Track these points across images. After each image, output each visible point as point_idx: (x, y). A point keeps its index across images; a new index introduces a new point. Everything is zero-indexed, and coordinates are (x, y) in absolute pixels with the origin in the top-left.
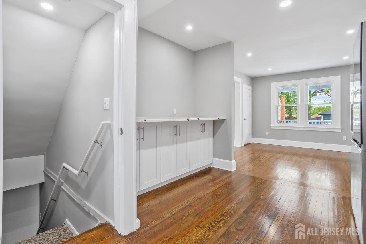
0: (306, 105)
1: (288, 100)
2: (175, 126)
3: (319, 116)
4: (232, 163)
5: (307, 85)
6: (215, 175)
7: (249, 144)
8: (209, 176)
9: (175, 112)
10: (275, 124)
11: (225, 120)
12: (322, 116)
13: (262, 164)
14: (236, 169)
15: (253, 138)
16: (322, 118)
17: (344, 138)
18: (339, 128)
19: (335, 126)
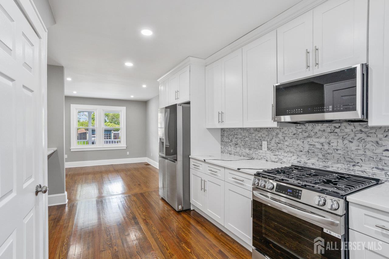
0: (103, 128)
5: (103, 111)
10: (75, 146)
14: (68, 200)
17: (128, 153)
18: (125, 146)
19: (123, 144)
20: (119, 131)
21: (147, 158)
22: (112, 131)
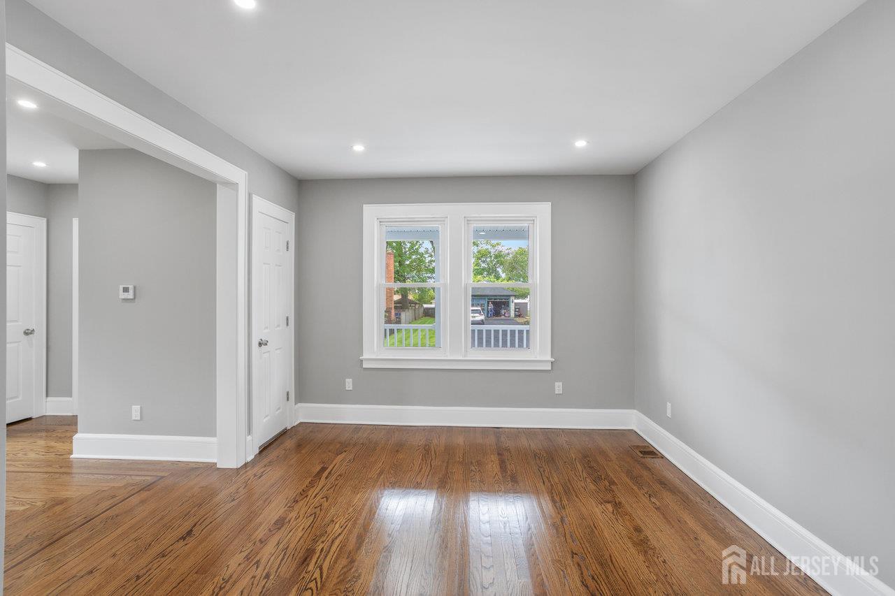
0: (466, 287)
7: (283, 433)
10: (374, 350)
15: (300, 405)
17: (558, 387)
18: (549, 358)
19: (539, 353)
20: (526, 297)
21: (635, 411)
22: (512, 298)
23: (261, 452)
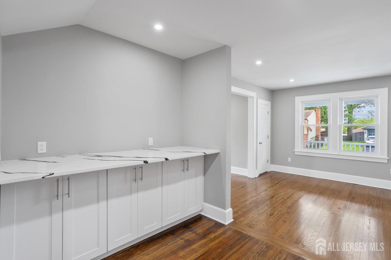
0: (340, 126)
1: (324, 112)
2: (134, 169)
3: (362, 131)
4: (226, 213)
5: (341, 99)
6: (198, 232)
7: (266, 173)
8: (190, 233)
9: (151, 141)
10: (299, 148)
11: (218, 153)
12: (366, 131)
13: (272, 212)
14: (233, 220)
15: (272, 165)
16: (367, 132)
18: (386, 157)
19: (380, 155)
23: (259, 176)
